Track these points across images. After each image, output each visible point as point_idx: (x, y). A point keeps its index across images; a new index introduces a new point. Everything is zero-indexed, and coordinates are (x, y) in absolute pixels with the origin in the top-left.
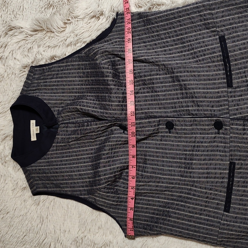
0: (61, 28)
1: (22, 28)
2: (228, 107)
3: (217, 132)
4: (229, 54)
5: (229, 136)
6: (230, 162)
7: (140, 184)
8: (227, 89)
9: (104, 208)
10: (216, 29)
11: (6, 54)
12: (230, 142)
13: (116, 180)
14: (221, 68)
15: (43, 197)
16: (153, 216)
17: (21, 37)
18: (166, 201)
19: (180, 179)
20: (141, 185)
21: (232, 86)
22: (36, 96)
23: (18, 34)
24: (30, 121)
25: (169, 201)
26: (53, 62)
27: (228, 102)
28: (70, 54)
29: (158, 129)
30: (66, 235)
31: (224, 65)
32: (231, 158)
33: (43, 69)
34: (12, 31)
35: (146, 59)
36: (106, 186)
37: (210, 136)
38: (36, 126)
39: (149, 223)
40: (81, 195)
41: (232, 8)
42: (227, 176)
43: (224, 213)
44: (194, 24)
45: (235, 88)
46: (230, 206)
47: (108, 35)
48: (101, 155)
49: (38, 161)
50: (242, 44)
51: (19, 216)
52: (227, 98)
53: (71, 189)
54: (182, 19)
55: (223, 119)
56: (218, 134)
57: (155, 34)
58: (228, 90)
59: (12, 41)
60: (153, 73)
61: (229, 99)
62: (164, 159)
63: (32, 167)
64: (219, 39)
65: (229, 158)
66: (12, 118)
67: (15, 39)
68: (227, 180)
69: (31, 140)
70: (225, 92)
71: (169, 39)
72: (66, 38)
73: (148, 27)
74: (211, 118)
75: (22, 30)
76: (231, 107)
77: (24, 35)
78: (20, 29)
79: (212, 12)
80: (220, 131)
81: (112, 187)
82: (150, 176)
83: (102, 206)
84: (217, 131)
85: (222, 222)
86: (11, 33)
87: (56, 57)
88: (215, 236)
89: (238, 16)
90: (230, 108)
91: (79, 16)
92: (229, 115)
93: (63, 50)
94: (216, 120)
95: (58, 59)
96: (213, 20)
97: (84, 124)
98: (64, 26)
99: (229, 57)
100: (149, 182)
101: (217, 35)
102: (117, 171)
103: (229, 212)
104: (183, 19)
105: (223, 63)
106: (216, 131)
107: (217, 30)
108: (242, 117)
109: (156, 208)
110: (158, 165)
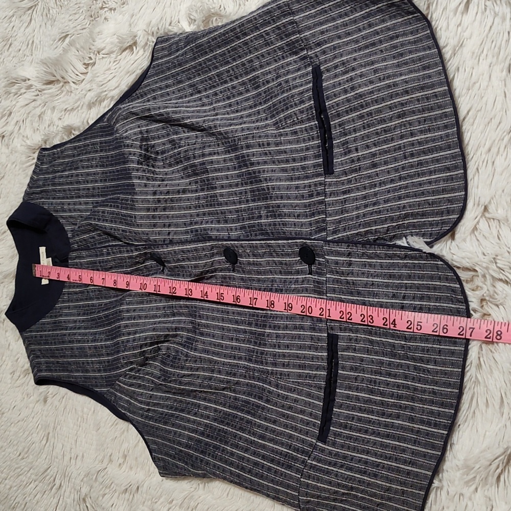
0: (81, 74)
1: (29, 80)
2: (324, 216)
3: (308, 269)
4: (327, 104)
5: (325, 279)
6: (328, 334)
7: (183, 372)
8: (323, 179)
9: (128, 413)
10: (307, 53)
11: (10, 128)
12: (326, 292)
13: (147, 362)
14: (315, 133)
15: (53, 389)
16: (201, 438)
17: (30, 95)
18: (225, 409)
19: (247, 365)
20: (184, 375)
21: (333, 173)
22: (40, 204)
23: (25, 91)
24: (39, 249)
25: (230, 411)
26: (71, 138)
27: (325, 206)
28: (94, 121)
29: (212, 264)
30: (79, 463)
31: (319, 128)
32: (330, 325)
33: (54, 154)
34: (16, 87)
35: (193, 124)
36: (127, 373)
37: (295, 277)
38: (47, 258)
39: (191, 452)
40: (97, 386)
41: (329, 6)
42: (325, 364)
43: (318, 444)
44: (272, 47)
45: (338, 177)
46: (330, 429)
47: (141, 85)
48: (122, 311)
49: (41, 321)
50: (347, 81)
51: (17, 421)
52: (323, 198)
53: (82, 374)
54: (249, 39)
55: (311, 243)
56: (309, 274)
57: (213, 73)
58: (326, 180)
59: (17, 104)
60: (207, 150)
61: (326, 200)
62: (224, 325)
63: (31, 331)
64: (312, 73)
65: (327, 325)
66: (14, 242)
67: (22, 101)
68: (326, 374)
69: (41, 282)
70: (321, 184)
71: (236, 82)
72: (85, 93)
73: (200, 60)
74: (291, 240)
75: (29, 83)
76: (330, 215)
77: (33, 92)
78: (27, 81)
79: (295, 18)
80: (312, 267)
81: (141, 375)
82: (200, 359)
83: (125, 410)
84: (307, 266)
85: (309, 461)
86: (13, 89)
87: (74, 130)
88: (295, 489)
89: (343, 22)
90: (328, 219)
91: (103, 50)
92: (325, 233)
93: (84, 115)
94: (301, 245)
95: (77, 133)
96: (298, 35)
97: (102, 250)
98: (85, 71)
99: (326, 110)
100: (197, 370)
101: (309, 65)
102: (146, 345)
103: (324, 442)
104: (251, 37)
105: (316, 122)
106: (305, 267)
107: (309, 55)
108: (347, 236)
109: (208, 422)
110: (213, 337)
